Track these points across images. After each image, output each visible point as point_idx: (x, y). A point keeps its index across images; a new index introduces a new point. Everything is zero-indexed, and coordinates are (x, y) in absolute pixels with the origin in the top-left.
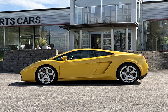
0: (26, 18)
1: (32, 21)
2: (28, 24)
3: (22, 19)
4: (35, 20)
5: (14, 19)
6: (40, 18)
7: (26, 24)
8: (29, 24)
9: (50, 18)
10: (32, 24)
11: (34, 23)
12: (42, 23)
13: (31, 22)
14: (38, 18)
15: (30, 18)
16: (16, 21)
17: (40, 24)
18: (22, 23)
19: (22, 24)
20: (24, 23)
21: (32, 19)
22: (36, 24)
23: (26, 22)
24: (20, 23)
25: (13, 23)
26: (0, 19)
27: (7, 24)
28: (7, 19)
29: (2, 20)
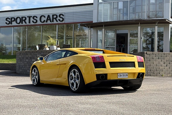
0: (49, 16)
1: (56, 18)
2: (50, 23)
3: (44, 17)
4: (58, 18)
5: (37, 17)
6: (63, 16)
7: (49, 22)
8: (52, 23)
9: (74, 15)
10: (55, 22)
11: (57, 21)
12: (66, 21)
13: (55, 20)
14: (61, 16)
15: (53, 16)
16: (38, 19)
17: (63, 22)
18: (44, 21)
19: (45, 23)
20: (47, 22)
21: (55, 17)
22: (59, 22)
23: (49, 20)
24: (43, 21)
25: (35, 21)
26: (22, 17)
27: (29, 22)
28: (30, 17)
29: (24, 19)
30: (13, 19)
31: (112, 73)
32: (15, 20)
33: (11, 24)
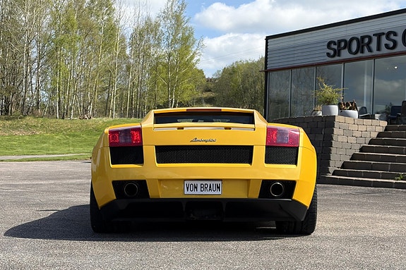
5: (395, 34)
16: (399, 39)
26: (363, 38)
27: (379, 49)
28: (379, 36)
29: (366, 40)
30: (343, 44)
31: (160, 180)
32: (348, 44)
33: (339, 56)
